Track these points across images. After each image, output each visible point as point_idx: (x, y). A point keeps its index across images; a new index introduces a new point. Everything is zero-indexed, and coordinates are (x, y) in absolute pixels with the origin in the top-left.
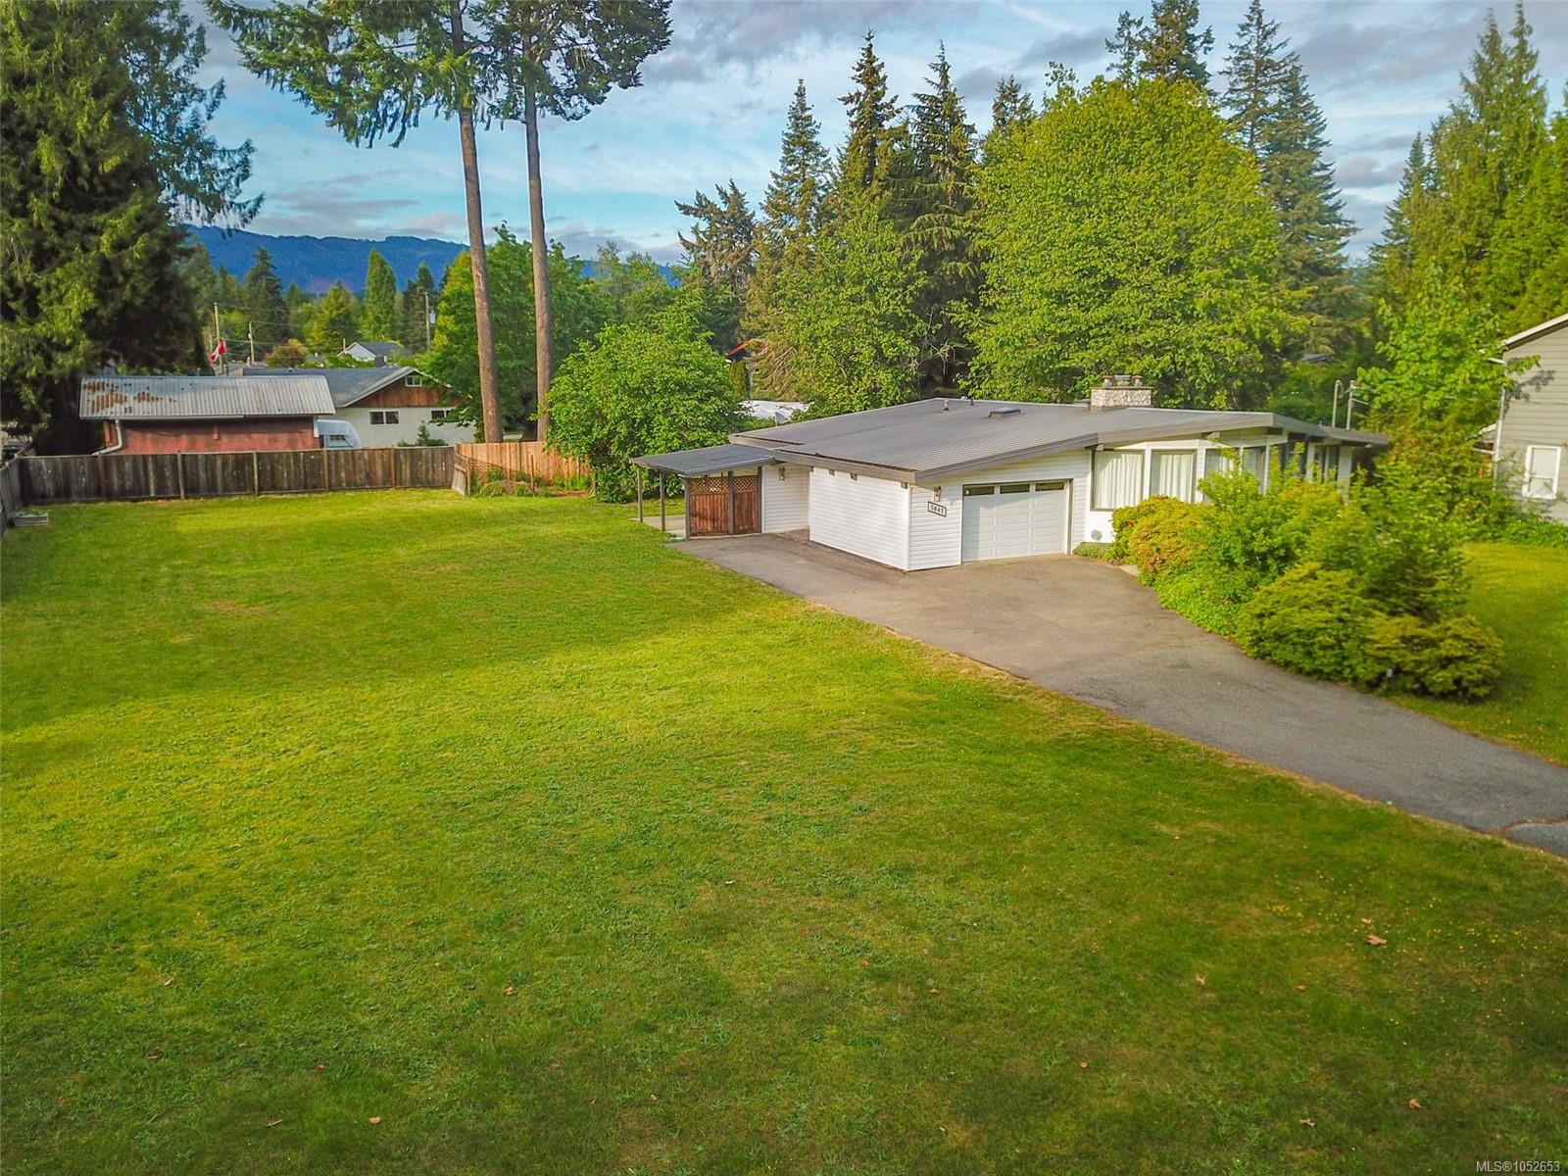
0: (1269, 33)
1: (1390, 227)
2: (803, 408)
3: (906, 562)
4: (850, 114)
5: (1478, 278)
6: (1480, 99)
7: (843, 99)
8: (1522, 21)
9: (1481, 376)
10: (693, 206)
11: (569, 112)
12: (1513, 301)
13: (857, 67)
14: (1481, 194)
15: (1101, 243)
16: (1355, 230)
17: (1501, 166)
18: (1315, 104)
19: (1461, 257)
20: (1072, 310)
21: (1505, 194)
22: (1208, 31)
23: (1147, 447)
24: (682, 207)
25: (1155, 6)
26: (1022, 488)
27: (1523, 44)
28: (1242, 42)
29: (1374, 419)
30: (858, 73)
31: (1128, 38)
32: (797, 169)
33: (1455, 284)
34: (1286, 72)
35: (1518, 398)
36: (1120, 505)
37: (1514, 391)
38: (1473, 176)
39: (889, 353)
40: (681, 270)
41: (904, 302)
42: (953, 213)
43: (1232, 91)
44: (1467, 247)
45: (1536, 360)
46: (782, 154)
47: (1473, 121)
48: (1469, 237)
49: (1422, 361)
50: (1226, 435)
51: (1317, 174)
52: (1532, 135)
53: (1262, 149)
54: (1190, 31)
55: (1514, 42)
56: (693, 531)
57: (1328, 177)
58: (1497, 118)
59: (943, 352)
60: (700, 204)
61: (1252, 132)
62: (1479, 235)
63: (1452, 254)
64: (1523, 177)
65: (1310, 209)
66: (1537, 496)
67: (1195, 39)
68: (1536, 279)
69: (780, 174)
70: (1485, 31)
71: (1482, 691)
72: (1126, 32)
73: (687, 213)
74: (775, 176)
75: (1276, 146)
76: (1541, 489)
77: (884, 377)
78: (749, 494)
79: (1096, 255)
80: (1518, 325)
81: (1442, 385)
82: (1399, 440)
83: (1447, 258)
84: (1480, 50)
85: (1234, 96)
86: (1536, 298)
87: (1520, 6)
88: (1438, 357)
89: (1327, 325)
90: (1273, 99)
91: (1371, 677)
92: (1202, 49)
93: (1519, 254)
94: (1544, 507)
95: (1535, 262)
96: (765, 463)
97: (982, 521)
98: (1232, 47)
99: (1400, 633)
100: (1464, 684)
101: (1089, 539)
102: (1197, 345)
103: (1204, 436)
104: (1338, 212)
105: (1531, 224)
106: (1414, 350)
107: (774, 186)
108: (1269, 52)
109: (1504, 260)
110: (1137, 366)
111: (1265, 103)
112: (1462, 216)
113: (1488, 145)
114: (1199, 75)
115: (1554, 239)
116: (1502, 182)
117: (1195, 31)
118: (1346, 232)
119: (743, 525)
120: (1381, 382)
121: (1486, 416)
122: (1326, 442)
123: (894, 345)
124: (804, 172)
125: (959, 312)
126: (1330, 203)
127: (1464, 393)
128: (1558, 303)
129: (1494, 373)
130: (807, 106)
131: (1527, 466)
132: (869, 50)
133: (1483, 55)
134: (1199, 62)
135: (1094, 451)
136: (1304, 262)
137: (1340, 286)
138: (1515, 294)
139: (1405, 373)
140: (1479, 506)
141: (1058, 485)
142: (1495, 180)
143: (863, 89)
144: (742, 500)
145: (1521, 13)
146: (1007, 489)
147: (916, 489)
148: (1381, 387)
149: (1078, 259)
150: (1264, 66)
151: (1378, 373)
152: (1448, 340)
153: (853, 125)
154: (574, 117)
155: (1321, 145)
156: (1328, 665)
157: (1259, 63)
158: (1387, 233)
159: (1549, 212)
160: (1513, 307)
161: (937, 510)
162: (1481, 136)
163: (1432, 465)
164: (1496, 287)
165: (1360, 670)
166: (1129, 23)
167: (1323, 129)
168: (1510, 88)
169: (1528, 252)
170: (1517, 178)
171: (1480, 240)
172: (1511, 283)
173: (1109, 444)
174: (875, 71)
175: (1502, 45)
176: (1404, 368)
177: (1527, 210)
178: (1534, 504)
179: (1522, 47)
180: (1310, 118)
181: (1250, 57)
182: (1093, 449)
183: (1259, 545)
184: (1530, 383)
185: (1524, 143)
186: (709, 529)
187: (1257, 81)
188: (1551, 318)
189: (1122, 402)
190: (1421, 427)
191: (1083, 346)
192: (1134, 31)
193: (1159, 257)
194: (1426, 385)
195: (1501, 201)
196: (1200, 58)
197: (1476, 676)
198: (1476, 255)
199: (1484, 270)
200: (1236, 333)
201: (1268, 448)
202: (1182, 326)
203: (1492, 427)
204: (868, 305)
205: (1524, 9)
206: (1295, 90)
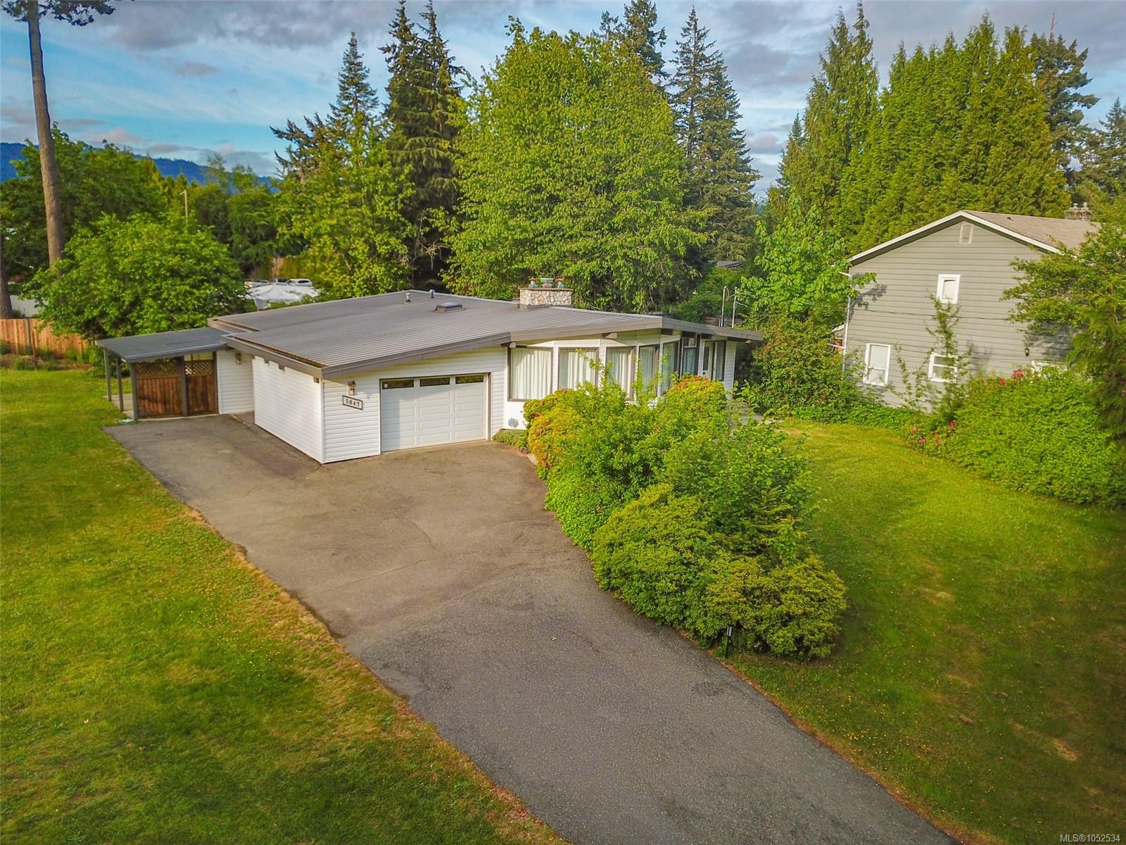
0: (702, 36)
1: (781, 177)
2: (313, 293)
3: (321, 453)
4: (388, 61)
5: (832, 210)
6: (834, 77)
7: (382, 49)
8: (861, 17)
9: (833, 286)
10: (285, 131)
11: (75, 17)
12: (856, 228)
13: (393, 24)
14: (834, 147)
15: (545, 166)
16: (759, 177)
17: (848, 127)
18: (733, 88)
19: (821, 193)
20: (520, 220)
21: (850, 148)
22: (663, 30)
23: (556, 345)
24: (277, 132)
25: (626, 8)
26: (444, 381)
27: (863, 34)
28: (685, 40)
29: (753, 319)
30: (394, 29)
31: (608, 31)
32: (351, 104)
33: (813, 212)
34: (713, 64)
35: (860, 305)
36: (534, 397)
37: (858, 300)
38: (828, 133)
39: (382, 250)
40: (277, 181)
41: (396, 208)
42: (440, 137)
43: (678, 75)
44: (825, 186)
45: (873, 276)
46: (339, 92)
47: (829, 91)
48: (826, 179)
49: (789, 273)
50: (621, 335)
51: (734, 137)
52: (868, 105)
53: (699, 117)
54: (650, 29)
55: (856, 33)
56: (142, 413)
57: (741, 140)
58: (844, 91)
59: (431, 251)
60: (291, 130)
61: (692, 105)
62: (833, 178)
63: (815, 191)
64: (862, 135)
65: (730, 160)
66: (874, 383)
67: (654, 35)
68: (872, 212)
69: (336, 106)
70: (835, 23)
71: (824, 651)
72: (607, 26)
73: (280, 137)
74: (334, 108)
75: (708, 116)
76: (876, 378)
77: (378, 270)
78: (204, 377)
79: (540, 175)
80: (859, 246)
81: (804, 293)
82: (772, 337)
83: (811, 193)
84: (833, 38)
85: (680, 78)
86: (872, 227)
87: (860, 5)
88: (801, 269)
89: (742, 242)
90: (705, 82)
91: (711, 633)
92: (659, 43)
93: (860, 193)
94: (878, 393)
95: (871, 200)
96: (221, 348)
97: (402, 412)
98: (677, 43)
99: (741, 585)
100: (806, 643)
101: (506, 426)
102: (620, 252)
103: (604, 336)
104: (749, 164)
105: (868, 171)
106: (783, 264)
107: (332, 115)
108: (702, 49)
109: (849, 197)
110: (572, 270)
111: (700, 85)
112: (821, 164)
113: (838, 111)
114: (657, 61)
115: (883, 183)
116: (848, 139)
117: (655, 29)
118: (754, 178)
119: (199, 407)
120: (759, 289)
121: (838, 318)
122: (713, 338)
123: (387, 244)
124: (356, 105)
125: (439, 217)
126: (743, 157)
127: (821, 300)
128: (886, 231)
129: (843, 285)
130: (359, 54)
131: (866, 362)
132: (402, 12)
133: (835, 43)
134: (656, 52)
135: (510, 348)
136: (727, 197)
137: (750, 215)
138: (857, 223)
139: (778, 281)
140: (831, 393)
141: (478, 378)
142: (843, 135)
143: (398, 42)
144: (196, 383)
145: (861, 10)
146: (426, 382)
147: (329, 384)
148: (758, 293)
149: (526, 178)
150: (700, 58)
151: (758, 282)
152: (808, 256)
153: (391, 70)
154: (78, 22)
155: (737, 118)
156: (671, 613)
157: (696, 56)
158: (779, 181)
159: (880, 163)
160: (855, 233)
161: (351, 403)
162: (834, 104)
163: (796, 359)
164: (845, 217)
165: (700, 625)
166: (609, 20)
167: (738, 106)
168: (854, 68)
169: (866, 192)
170: (858, 135)
171: (834, 181)
172: (855, 214)
173: (519, 342)
174: (407, 29)
175: (849, 35)
176: (776, 277)
177: (865, 161)
178: (872, 389)
179: (862, 37)
180: (730, 98)
181: (690, 51)
182: (507, 345)
183: (617, 463)
184: (869, 294)
185: (862, 109)
186: (160, 411)
187: (695, 69)
188: (882, 243)
189: (546, 302)
190: (789, 326)
191: (533, 251)
192: (612, 26)
193: (589, 179)
194: (793, 293)
195: (847, 153)
196: (657, 48)
197: (819, 637)
198: (831, 192)
199: (836, 204)
200: (651, 244)
201: (661, 346)
202: (609, 237)
203: (841, 327)
204: (365, 209)
205: (864, 7)
206: (719, 77)
